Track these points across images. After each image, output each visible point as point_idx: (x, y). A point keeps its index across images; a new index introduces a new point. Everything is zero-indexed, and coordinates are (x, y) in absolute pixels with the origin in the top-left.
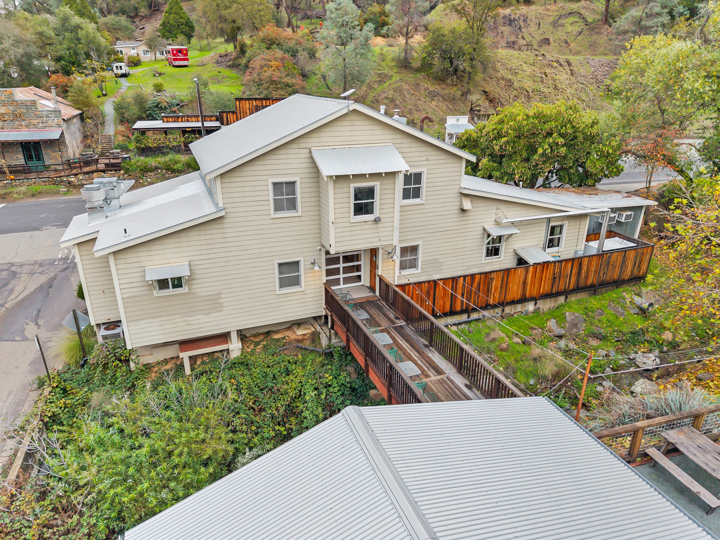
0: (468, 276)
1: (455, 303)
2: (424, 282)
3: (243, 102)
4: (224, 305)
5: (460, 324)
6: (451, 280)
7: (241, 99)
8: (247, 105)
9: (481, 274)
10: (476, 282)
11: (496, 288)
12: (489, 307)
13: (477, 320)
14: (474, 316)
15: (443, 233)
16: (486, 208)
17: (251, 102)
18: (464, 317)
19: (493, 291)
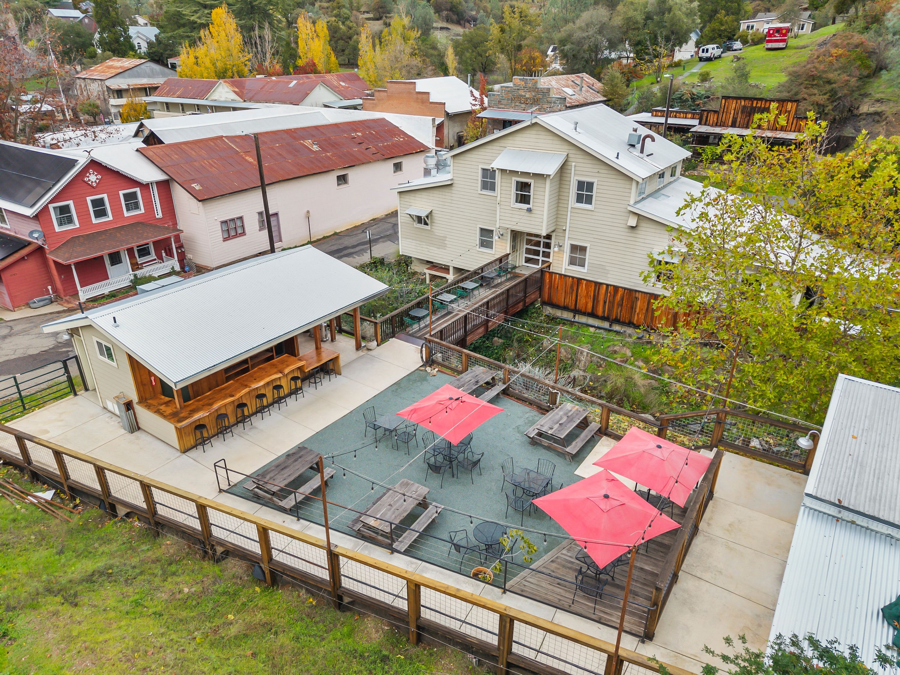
0: (611, 285)
1: (597, 307)
2: (569, 276)
3: (731, 101)
4: (448, 246)
5: (600, 328)
6: (593, 284)
7: (729, 97)
8: (734, 105)
9: (625, 289)
10: (619, 294)
11: (641, 310)
12: (631, 325)
13: (618, 333)
14: (617, 328)
15: (611, 243)
16: (658, 231)
17: (739, 101)
18: (606, 325)
19: (637, 311)
